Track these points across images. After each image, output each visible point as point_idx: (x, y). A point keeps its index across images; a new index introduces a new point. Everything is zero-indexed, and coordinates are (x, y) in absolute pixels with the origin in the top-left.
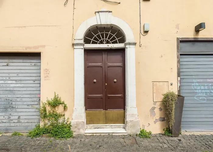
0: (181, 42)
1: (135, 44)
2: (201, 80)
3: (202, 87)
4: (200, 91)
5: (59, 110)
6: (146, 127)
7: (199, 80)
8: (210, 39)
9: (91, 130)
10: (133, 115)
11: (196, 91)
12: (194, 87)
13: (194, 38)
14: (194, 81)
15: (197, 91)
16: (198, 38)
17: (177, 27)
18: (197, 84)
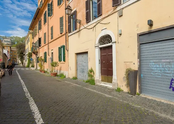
0: (140, 35)
1: (115, 42)
2: (157, 61)
3: (158, 66)
4: (156, 69)
5: (92, 74)
6: (121, 87)
7: (155, 61)
8: (161, 29)
9: (103, 84)
10: (115, 79)
11: (152, 69)
12: (151, 66)
13: (148, 31)
14: (151, 61)
15: (154, 69)
16: (151, 30)
17: (138, 26)
18: (153, 64)
